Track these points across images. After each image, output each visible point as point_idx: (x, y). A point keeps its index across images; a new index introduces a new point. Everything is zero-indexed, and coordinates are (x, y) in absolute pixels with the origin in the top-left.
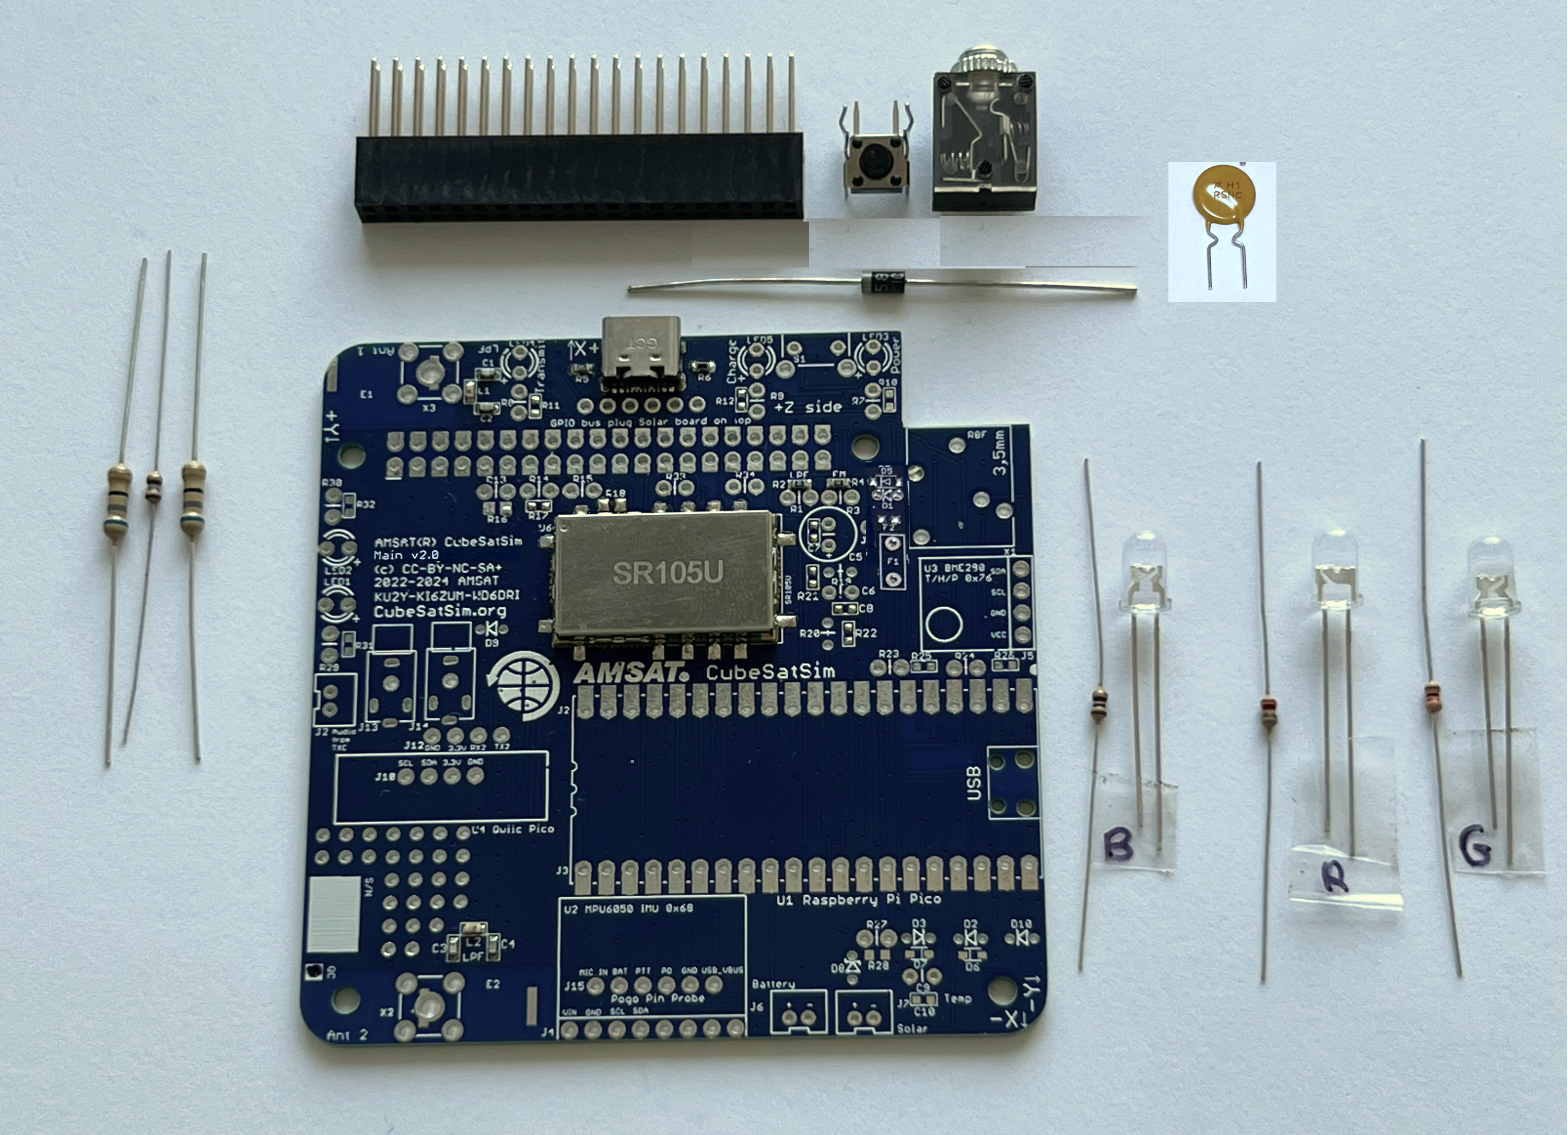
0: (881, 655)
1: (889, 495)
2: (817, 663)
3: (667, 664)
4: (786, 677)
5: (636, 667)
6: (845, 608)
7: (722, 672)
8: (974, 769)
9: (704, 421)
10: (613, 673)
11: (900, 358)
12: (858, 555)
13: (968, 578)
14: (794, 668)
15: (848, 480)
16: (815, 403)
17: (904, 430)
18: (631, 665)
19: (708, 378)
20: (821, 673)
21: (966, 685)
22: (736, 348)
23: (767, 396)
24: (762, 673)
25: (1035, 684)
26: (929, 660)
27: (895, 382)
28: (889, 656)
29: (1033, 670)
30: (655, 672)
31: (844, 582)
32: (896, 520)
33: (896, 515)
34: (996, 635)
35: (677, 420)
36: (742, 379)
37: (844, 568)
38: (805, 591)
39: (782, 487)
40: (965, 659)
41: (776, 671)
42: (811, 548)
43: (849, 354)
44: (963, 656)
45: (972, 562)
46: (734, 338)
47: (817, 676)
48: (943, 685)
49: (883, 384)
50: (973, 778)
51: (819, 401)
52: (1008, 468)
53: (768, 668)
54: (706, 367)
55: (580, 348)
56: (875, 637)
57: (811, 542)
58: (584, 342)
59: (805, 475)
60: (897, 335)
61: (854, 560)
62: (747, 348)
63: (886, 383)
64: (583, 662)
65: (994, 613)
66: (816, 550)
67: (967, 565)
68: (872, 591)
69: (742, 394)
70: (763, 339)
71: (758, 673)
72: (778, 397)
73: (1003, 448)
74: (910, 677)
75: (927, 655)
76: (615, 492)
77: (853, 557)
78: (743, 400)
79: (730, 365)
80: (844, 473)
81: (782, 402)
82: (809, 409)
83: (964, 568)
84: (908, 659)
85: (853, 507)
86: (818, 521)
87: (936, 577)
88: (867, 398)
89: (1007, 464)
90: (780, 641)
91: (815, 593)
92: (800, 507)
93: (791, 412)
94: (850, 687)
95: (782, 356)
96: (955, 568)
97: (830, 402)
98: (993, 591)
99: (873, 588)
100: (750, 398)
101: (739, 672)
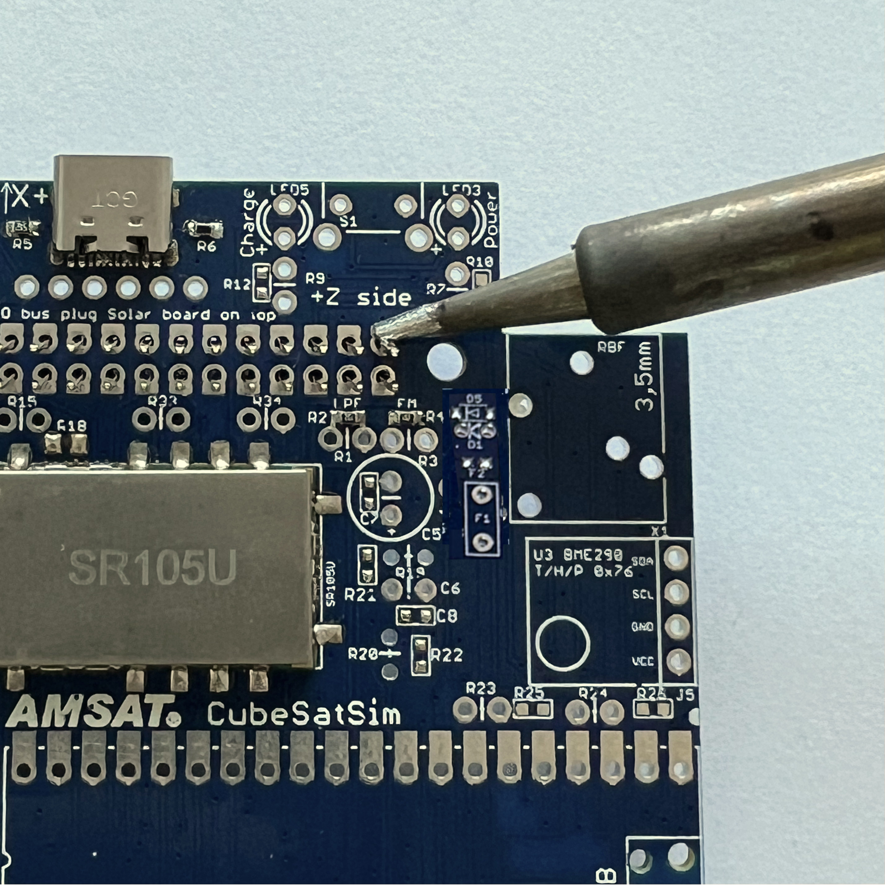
0: (468, 690)
1: (476, 430)
2: (374, 701)
4: (327, 723)
6: (416, 615)
7: (231, 712)
8: (606, 872)
9: (206, 315)
11: (497, 224)
12: (436, 531)
13: (598, 571)
14: (339, 709)
15: (420, 413)
16: (372, 291)
17: (504, 336)
18: (93, 700)
19: (212, 248)
20: (379, 718)
21: (595, 739)
22: (253, 202)
23: (299, 278)
24: (292, 715)
25: (696, 740)
26: (540, 699)
27: (490, 260)
28: (480, 692)
29: (694, 717)
31: (414, 573)
32: (487, 464)
33: (486, 457)
34: (638, 661)
35: (165, 312)
36: (262, 249)
37: (414, 552)
38: (356, 587)
39: (322, 421)
40: (594, 698)
41: (312, 713)
42: (365, 519)
43: (422, 217)
44: (590, 694)
45: (604, 545)
46: (251, 186)
47: (374, 722)
48: (560, 739)
49: (472, 264)
51: (377, 288)
52: (656, 400)
53: (299, 708)
54: (208, 229)
55: (20, 194)
56: (460, 660)
57: (365, 509)
58: (27, 186)
59: (356, 403)
60: (493, 188)
61: (428, 539)
62: (271, 202)
63: (476, 263)
64: (20, 694)
65: (637, 627)
66: (372, 522)
67: (597, 550)
68: (456, 589)
69: (262, 274)
70: (295, 189)
71: (285, 715)
72: (316, 280)
73: (649, 369)
74: (512, 725)
75: (537, 691)
76: (71, 423)
77: (428, 534)
78: (262, 283)
79: (245, 228)
80: (414, 402)
81: (322, 289)
82: (363, 299)
83: (592, 555)
84: (510, 697)
85: (428, 455)
86: (375, 477)
87: (551, 567)
88: (448, 285)
89: (655, 394)
90: (319, 665)
91: (371, 590)
92: (348, 454)
93: (336, 304)
94: (423, 739)
95: (323, 216)
96: (578, 555)
97: (395, 290)
98: (635, 592)
99: (457, 584)
100: (275, 280)
101: (255, 713)
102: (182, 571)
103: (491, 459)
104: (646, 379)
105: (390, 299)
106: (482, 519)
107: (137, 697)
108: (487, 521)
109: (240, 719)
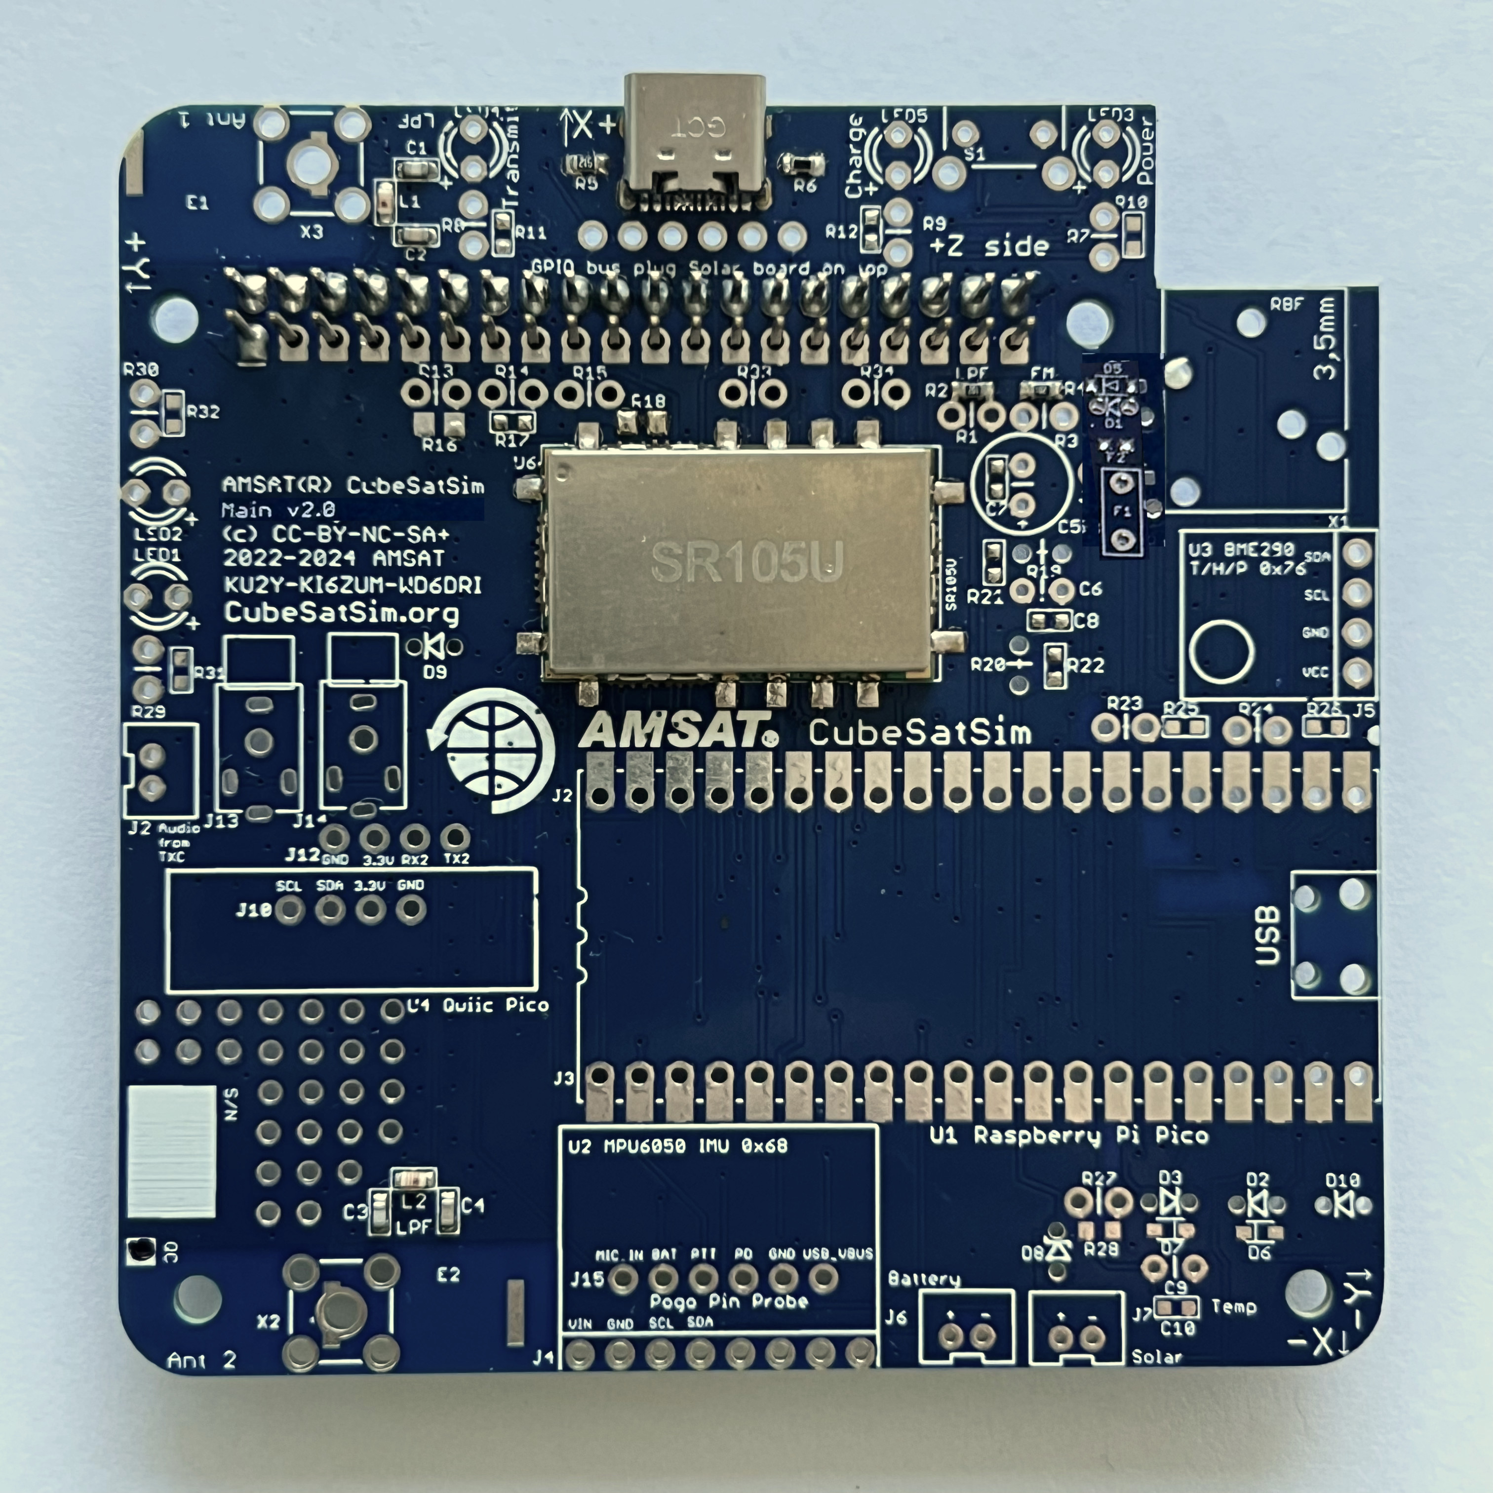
0: (1110, 705)
1: (1116, 406)
2: (1001, 718)
3: (741, 715)
4: (947, 742)
5: (687, 720)
6: (1050, 620)
7: (836, 730)
8: (1267, 910)
9: (805, 268)
10: (648, 729)
11: (1153, 156)
12: (1074, 522)
13: (1265, 569)
14: (961, 727)
15: (1058, 384)
16: (1002, 239)
17: (1159, 291)
19: (812, 187)
20: (1007, 736)
21: (1257, 761)
22: (862, 131)
23: (916, 223)
24: (906, 733)
25: (1376, 762)
26: (1193, 715)
27: (1144, 200)
28: (1124, 708)
29: (1373, 735)
30: (721, 730)
31: (1049, 572)
32: (1126, 446)
33: (1127, 438)
34: (1310, 672)
35: (757, 266)
36: (872, 189)
37: (1050, 547)
38: (980, 587)
39: (942, 395)
40: (1257, 715)
41: (930, 731)
42: (993, 509)
43: (1064, 147)
45: (1272, 538)
46: (859, 111)
47: (1001, 742)
48: (1217, 762)
49: (1122, 204)
50: (1265, 926)
51: (1008, 235)
52: (1340, 366)
53: (916, 726)
54: (808, 164)
55: (582, 123)
56: (1102, 671)
57: (992, 498)
58: (590, 113)
59: (982, 374)
60: (1148, 112)
61: (1066, 532)
62: (881, 132)
63: (1127, 203)
64: (595, 709)
65: (1309, 633)
66: (1000, 513)
67: (1264, 544)
68: (1097, 590)
69: (871, 219)
70: (910, 114)
71: (899, 734)
72: (935, 225)
73: (1332, 330)
74: (1160, 745)
75: (1190, 707)
76: (648, 398)
77: (1066, 526)
78: (873, 229)
79: (851, 163)
80: (1051, 371)
81: (943, 236)
82: (992, 248)
83: (1259, 549)
84: (1159, 713)
85: (1067, 433)
86: (1004, 459)
87: (1209, 565)
88: (1093, 230)
89: (1338, 359)
90: (937, 677)
91: (998, 592)
92: (973, 433)
93: (959, 254)
94: (1057, 761)
95: (945, 147)
96: (1242, 550)
97: (1029, 237)
98: (1308, 592)
99: (1099, 583)
100: (887, 226)
101: (864, 732)
102: (781, 566)
103: (1132, 440)
104: (1328, 342)
105: (1024, 248)
106: (1122, 512)
107: (728, 714)
108: (1128, 515)
109: (847, 739)
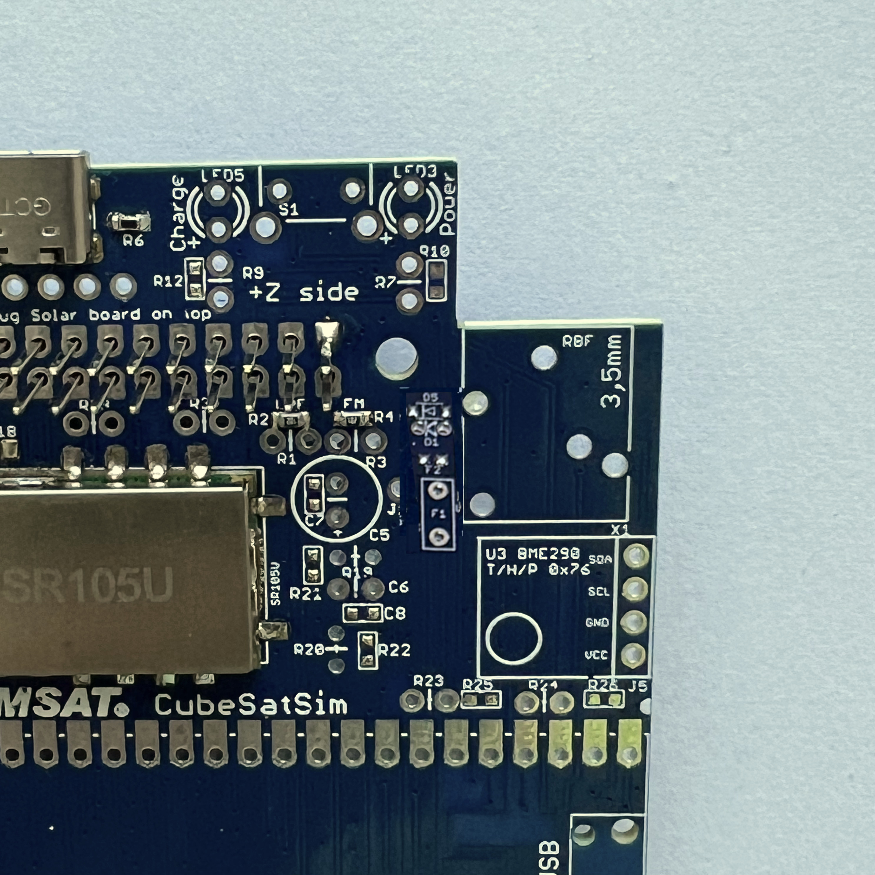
0: (416, 683)
1: (433, 428)
2: (321, 693)
3: (95, 692)
4: (274, 712)
5: (49, 695)
6: (363, 613)
7: (178, 703)
8: (549, 845)
9: (136, 314)
10: (15, 702)
11: (455, 209)
12: (384, 532)
13: (553, 570)
14: (286, 700)
15: (367, 413)
16: (315, 286)
17: (460, 331)
19: (139, 242)
20: (326, 707)
21: (543, 727)
22: (184, 190)
23: (236, 273)
24: (238, 706)
25: (646, 727)
26: (489, 690)
27: (445, 251)
28: (428, 684)
29: (645, 706)
30: (78, 703)
31: (361, 573)
32: (442, 461)
33: (442, 454)
34: (591, 655)
35: (92, 312)
36: (194, 243)
37: (361, 552)
38: (301, 586)
39: (263, 423)
40: (543, 690)
41: (259, 703)
42: (310, 520)
43: (371, 203)
44: (540, 686)
45: (560, 544)
46: (181, 172)
47: (321, 712)
48: (508, 727)
49: (426, 253)
50: (547, 857)
51: (321, 282)
52: (624, 396)
53: (246, 699)
54: (134, 223)
56: (408, 655)
57: (309, 510)
59: (299, 405)
60: (451, 168)
61: (377, 539)
62: (202, 190)
63: (430, 252)
65: (590, 623)
66: (317, 524)
67: (552, 549)
68: (404, 588)
69: (195, 268)
70: (228, 174)
72: (254, 274)
73: (619, 363)
75: (486, 683)
76: (1, 429)
77: (376, 535)
78: (198, 279)
79: (175, 219)
80: (362, 401)
81: (261, 284)
82: (306, 295)
83: (548, 554)
85: (376, 456)
86: (320, 478)
87: (503, 567)
88: (400, 277)
89: (624, 390)
90: (264, 659)
91: (317, 590)
92: (292, 456)
93: (276, 300)
94: (370, 728)
95: (261, 204)
96: (533, 554)
97: (340, 284)
98: (591, 589)
99: (406, 582)
100: (210, 276)
101: (202, 705)
102: (118, 589)
103: (446, 456)
105: (335, 294)
106: (438, 514)
107: (85, 690)
108: (443, 517)
109: (187, 709)
